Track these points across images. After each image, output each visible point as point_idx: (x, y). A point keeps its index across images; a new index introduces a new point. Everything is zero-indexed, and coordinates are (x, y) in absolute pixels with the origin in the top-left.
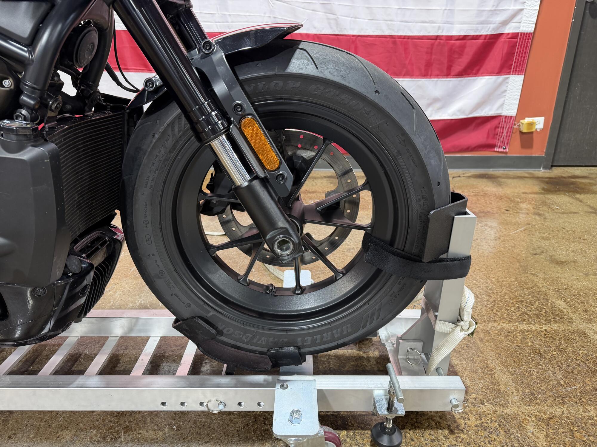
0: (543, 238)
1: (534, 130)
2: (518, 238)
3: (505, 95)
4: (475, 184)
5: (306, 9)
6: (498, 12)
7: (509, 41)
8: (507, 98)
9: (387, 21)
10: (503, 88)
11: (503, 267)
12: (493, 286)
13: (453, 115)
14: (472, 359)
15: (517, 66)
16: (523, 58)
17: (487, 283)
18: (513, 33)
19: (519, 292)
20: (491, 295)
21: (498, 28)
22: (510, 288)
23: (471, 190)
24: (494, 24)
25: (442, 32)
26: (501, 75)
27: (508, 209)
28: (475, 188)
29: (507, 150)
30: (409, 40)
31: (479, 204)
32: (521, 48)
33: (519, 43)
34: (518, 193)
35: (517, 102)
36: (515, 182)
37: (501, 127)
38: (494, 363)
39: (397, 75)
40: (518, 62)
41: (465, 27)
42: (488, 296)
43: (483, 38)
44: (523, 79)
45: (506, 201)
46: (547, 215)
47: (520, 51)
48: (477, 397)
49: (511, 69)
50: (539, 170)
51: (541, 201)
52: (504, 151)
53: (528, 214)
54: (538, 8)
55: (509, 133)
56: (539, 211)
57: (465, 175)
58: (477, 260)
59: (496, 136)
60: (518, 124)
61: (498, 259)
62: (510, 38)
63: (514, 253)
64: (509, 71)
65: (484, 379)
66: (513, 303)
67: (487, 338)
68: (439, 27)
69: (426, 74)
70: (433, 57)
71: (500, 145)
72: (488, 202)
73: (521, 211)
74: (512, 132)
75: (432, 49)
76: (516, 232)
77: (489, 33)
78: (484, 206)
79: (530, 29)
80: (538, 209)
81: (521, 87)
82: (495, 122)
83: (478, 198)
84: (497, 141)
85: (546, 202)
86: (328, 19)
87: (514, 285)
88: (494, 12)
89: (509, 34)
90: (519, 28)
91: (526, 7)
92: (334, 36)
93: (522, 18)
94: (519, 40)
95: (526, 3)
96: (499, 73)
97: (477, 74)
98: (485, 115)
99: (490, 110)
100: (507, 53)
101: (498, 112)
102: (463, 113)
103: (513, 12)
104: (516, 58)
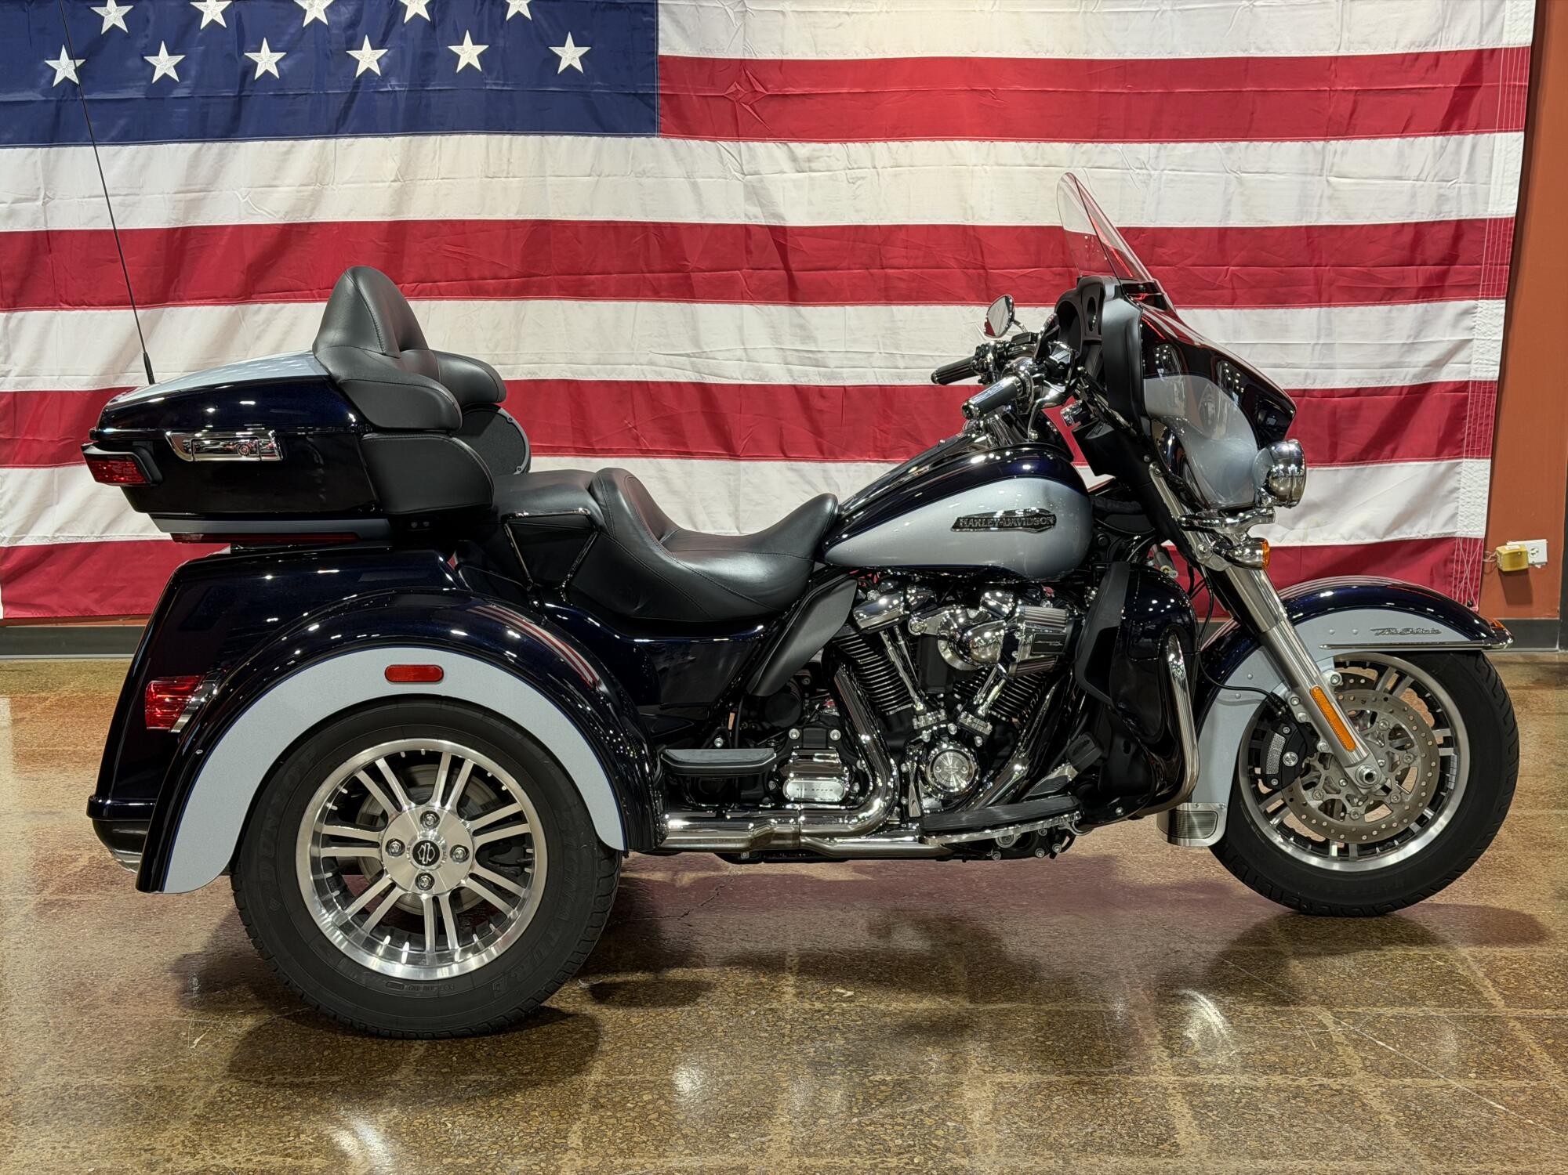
1: (1525, 567)
3: (1457, 498)
6: (1421, 347)
7: (1451, 397)
8: (1461, 502)
10: (1451, 484)
13: (1349, 539)
15: (1473, 444)
16: (1483, 428)
18: (1455, 382)
21: (1425, 374)
24: (1414, 367)
26: (1443, 460)
29: (1476, 608)
32: (1476, 408)
33: (1472, 400)
35: (1485, 511)
37: (1457, 561)
40: (1474, 435)
41: (1358, 373)
43: (1393, 391)
44: (1489, 466)
47: (1476, 415)
49: (1461, 447)
50: (1550, 648)
54: (1501, 338)
55: (1476, 573)
59: (1450, 579)
60: (1493, 555)
62: (1451, 391)
64: (1458, 451)
68: (1307, 375)
74: (1484, 572)
77: (1407, 383)
79: (1492, 373)
81: (1488, 482)
82: (1443, 550)
84: (1452, 589)
88: (1411, 347)
89: (1448, 383)
90: (1469, 373)
91: (1477, 337)
93: (1470, 355)
94: (1470, 394)
95: (1476, 331)
96: (1438, 455)
97: (1393, 457)
98: (1420, 536)
99: (1429, 526)
100: (1449, 418)
101: (1447, 530)
102: (1372, 532)
103: (1450, 346)
104: (1469, 428)
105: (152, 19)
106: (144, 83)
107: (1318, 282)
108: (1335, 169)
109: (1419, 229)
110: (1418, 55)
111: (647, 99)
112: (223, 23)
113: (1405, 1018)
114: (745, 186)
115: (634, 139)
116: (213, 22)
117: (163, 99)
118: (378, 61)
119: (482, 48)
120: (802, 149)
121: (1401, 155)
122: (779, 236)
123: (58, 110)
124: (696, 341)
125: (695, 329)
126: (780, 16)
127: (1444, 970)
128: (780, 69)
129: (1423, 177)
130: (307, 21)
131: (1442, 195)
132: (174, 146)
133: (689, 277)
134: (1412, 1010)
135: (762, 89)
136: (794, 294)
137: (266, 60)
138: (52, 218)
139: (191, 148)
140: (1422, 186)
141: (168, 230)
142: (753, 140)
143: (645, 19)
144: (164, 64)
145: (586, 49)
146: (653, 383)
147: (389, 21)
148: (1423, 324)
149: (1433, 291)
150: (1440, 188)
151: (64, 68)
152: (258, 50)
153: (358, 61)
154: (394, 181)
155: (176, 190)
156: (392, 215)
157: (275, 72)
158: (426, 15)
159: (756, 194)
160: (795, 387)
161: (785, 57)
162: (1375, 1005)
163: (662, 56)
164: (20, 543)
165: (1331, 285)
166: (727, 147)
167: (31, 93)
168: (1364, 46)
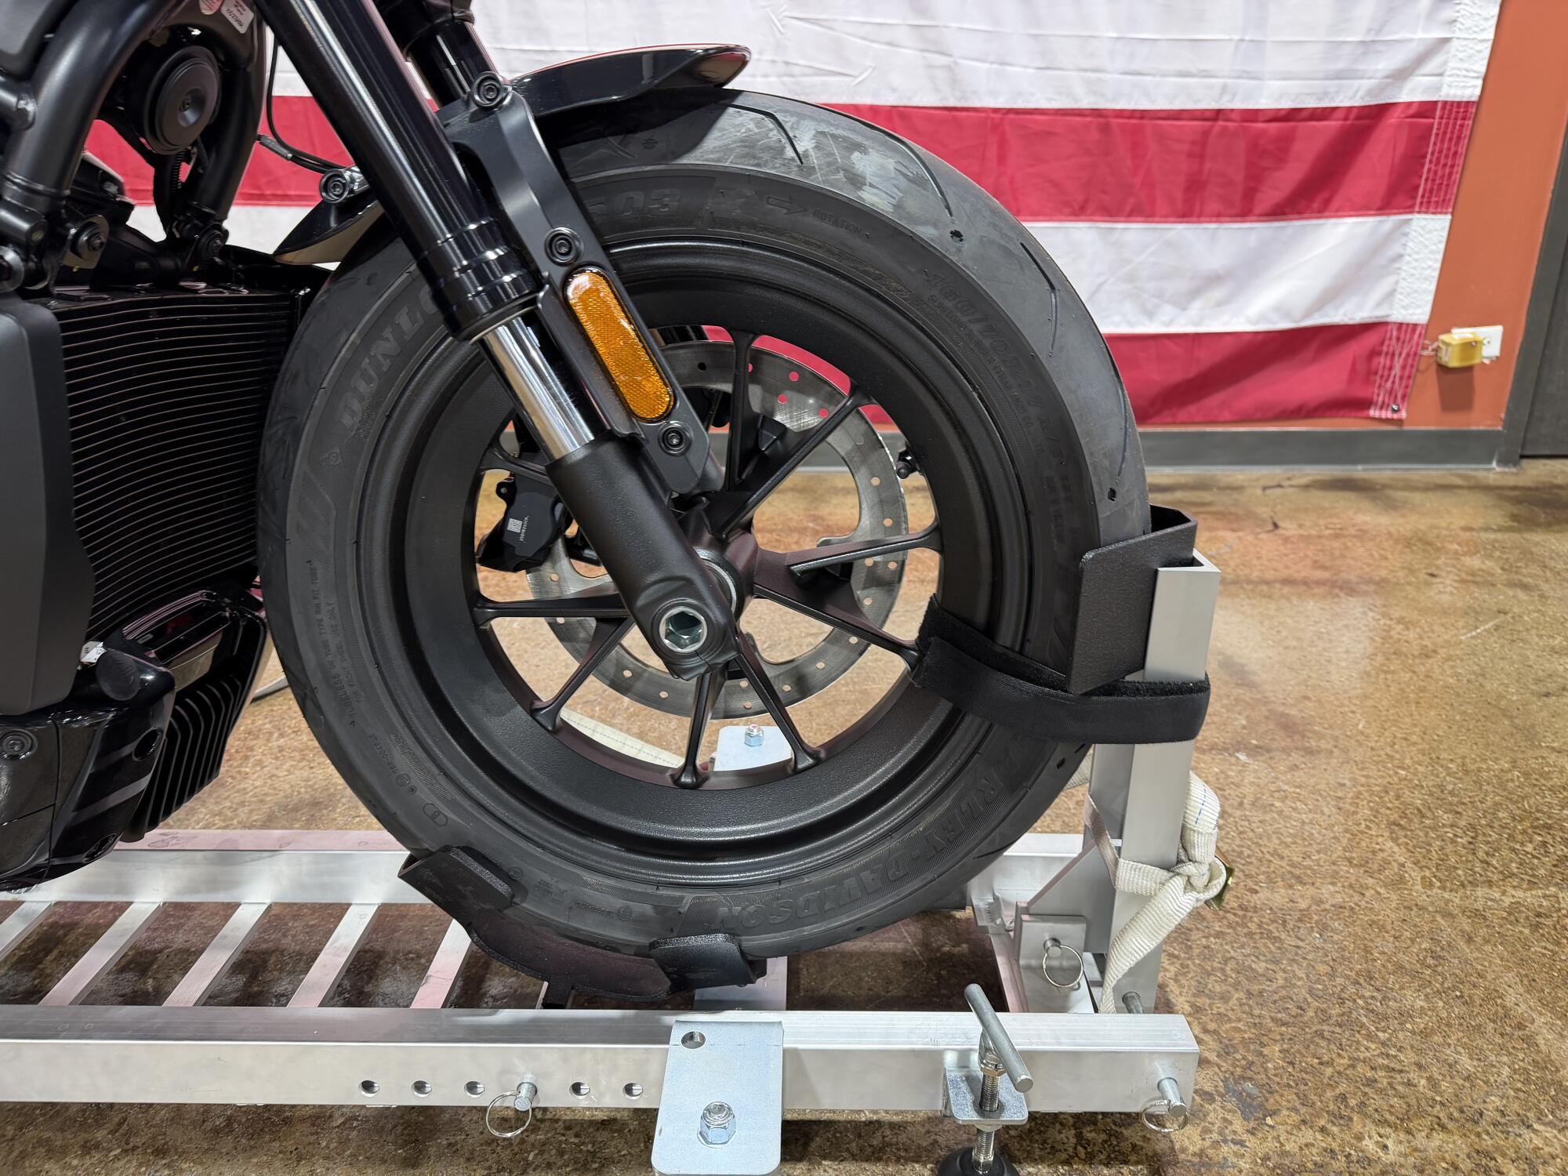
0: (1553, 650)
1: (1476, 361)
2: (1487, 650)
3: (1399, 269)
4: (1327, 505)
5: (872, 41)
6: (1380, 48)
7: (1411, 125)
8: (1403, 274)
9: (1086, 70)
10: (1396, 249)
11: (1469, 730)
12: (1455, 784)
13: (1257, 323)
14: (1458, 993)
15: (1431, 191)
16: (1447, 170)
17: (1437, 776)
18: (1421, 103)
19: (1533, 800)
20: (1459, 810)
21: (1382, 88)
22: (1505, 790)
23: (1322, 522)
24: (1370, 78)
25: (1231, 101)
26: (1389, 214)
27: (1436, 572)
28: (1331, 516)
29: (1403, 414)
30: (1145, 122)
31: (1354, 559)
32: (1443, 141)
33: (1438, 129)
34: (1447, 529)
35: (1433, 287)
36: (1432, 500)
37: (1387, 354)
38: (1523, 1007)
39: (1111, 215)
40: (1434, 180)
41: (1293, 86)
42: (1451, 811)
43: (1338, 114)
44: (1447, 224)
45: (1424, 551)
46: (1545, 587)
47: (1440, 152)
48: (1504, 1106)
49: (1415, 198)
50: (1488, 466)
51: (1518, 551)
52: (1395, 416)
53: (1493, 585)
54: (1490, 35)
55: (1408, 368)
56: (1520, 577)
57: (1295, 482)
58: (1392, 711)
59: (1372, 378)
60: (1435, 346)
61: (1448, 708)
62: (1413, 116)
63: (1488, 692)
64: (1409, 203)
65: (1510, 1054)
66: (1524, 832)
67: (1483, 932)
68: (1224, 88)
69: (1189, 210)
70: (1208, 166)
71: (1383, 402)
72: (1376, 555)
73: (1470, 578)
74: (1418, 370)
75: (1203, 145)
76: (1474, 633)
77: (1357, 102)
78: (1369, 565)
79: (1470, 90)
80: (1516, 573)
81: (1442, 246)
82: (1370, 340)
83: (1345, 544)
84: (1376, 391)
85: (1531, 553)
86: (930, 66)
87: (1512, 780)
88: (1370, 47)
89: (1410, 104)
90: (1439, 88)
91: (1456, 35)
92: (945, 113)
93: (1445, 63)
94: (1436, 121)
95: (1458, 25)
96: (1385, 207)
97: (1324, 210)
98: (1346, 320)
99: (1359, 307)
100: (1405, 157)
101: (1381, 313)
102: (1287, 315)
103: (1421, 48)
104: (1429, 170)
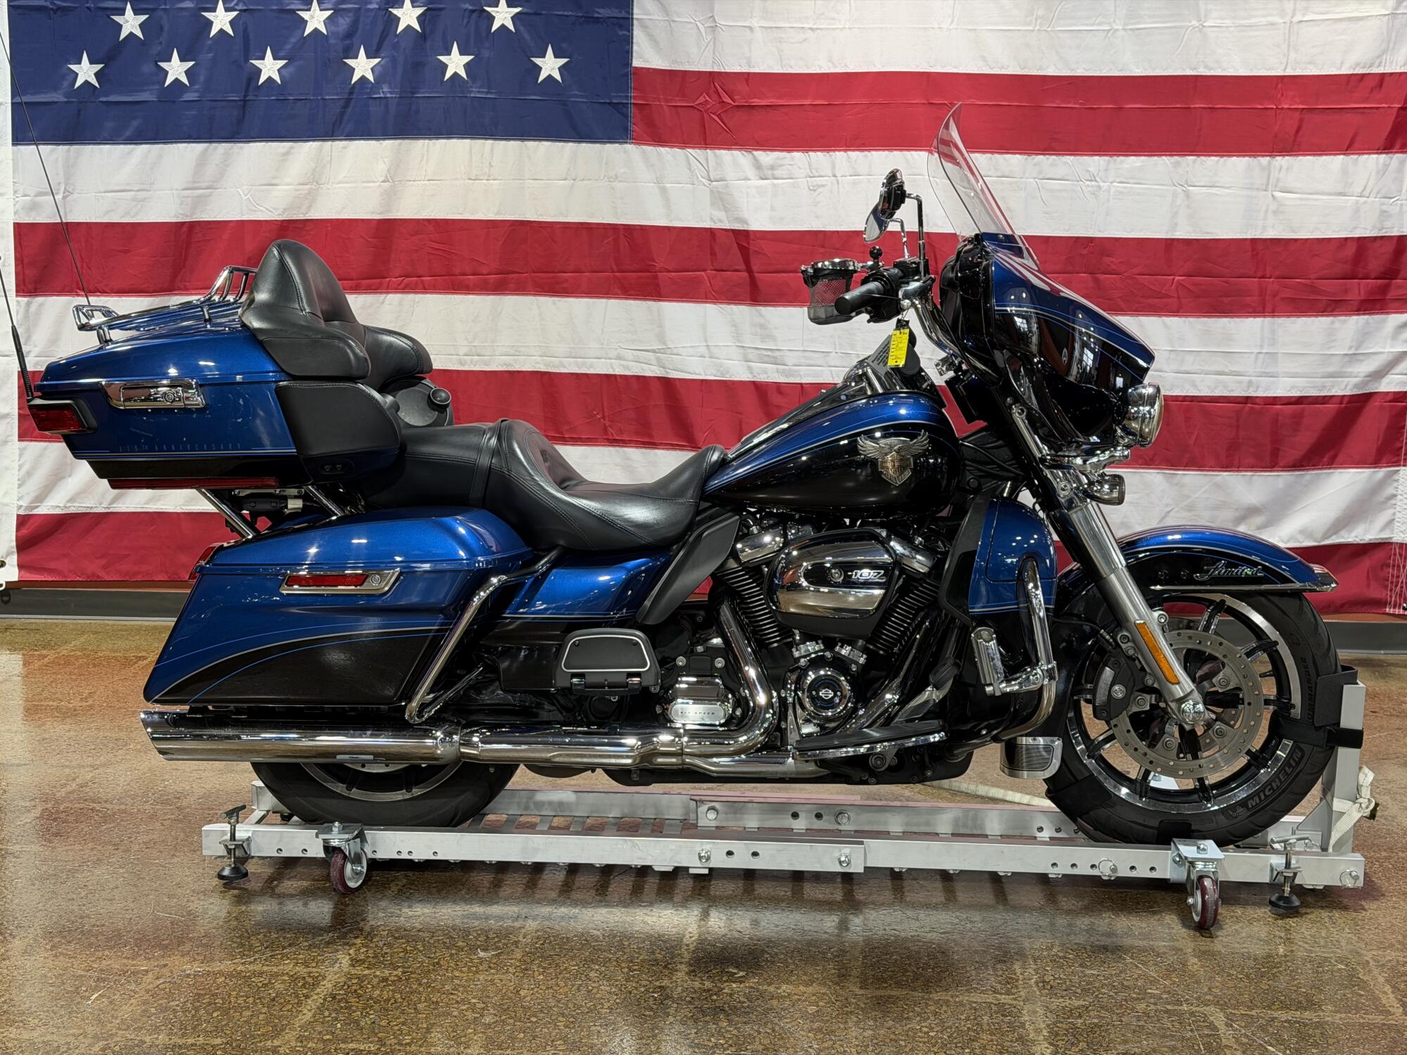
3: (1394, 504)
6: (1361, 358)
7: (1390, 406)
8: (1398, 509)
10: (1390, 491)
13: (1288, 541)
18: (1395, 393)
21: (1364, 383)
24: (1355, 377)
25: (1256, 390)
26: (1380, 467)
30: (1194, 404)
37: (1394, 566)
39: (1173, 465)
41: (1300, 382)
43: (1334, 400)
49: (1399, 455)
59: (1384, 583)
62: (1391, 401)
64: (1396, 459)
68: (1250, 383)
69: (1229, 464)
70: (1242, 433)
71: (1395, 602)
75: (1238, 420)
77: (1348, 393)
82: (1379, 555)
84: (1389, 593)
88: (1353, 357)
89: (1386, 393)
96: (1376, 462)
97: (1331, 463)
98: (1358, 541)
99: (1366, 532)
100: (1388, 428)
101: (1384, 535)
102: (1310, 536)
103: (1390, 357)
105: (166, 28)
106: (157, 87)
107: (1262, 293)
108: (1280, 184)
109: (1363, 245)
110: (1363, 76)
111: (620, 108)
112: (231, 32)
113: (1299, 1022)
114: (711, 191)
115: (608, 145)
116: (221, 31)
117: (174, 102)
118: (372, 69)
119: (468, 58)
120: (766, 157)
121: (1344, 171)
122: (743, 240)
123: (79, 111)
124: (661, 338)
125: (660, 326)
126: (748, 31)
127: (1344, 973)
128: (747, 80)
129: (1367, 193)
130: (308, 31)
131: (1386, 212)
132: (182, 146)
133: (656, 277)
134: (1307, 1014)
135: (729, 101)
136: (755, 295)
137: (269, 67)
138: (71, 211)
139: (198, 148)
140: (1365, 202)
141: (176, 223)
142: (720, 149)
143: (621, 33)
144: (176, 69)
145: (565, 60)
146: (621, 376)
147: (383, 32)
148: (1363, 336)
149: (1374, 304)
150: (1384, 204)
151: (86, 71)
152: (263, 58)
153: (354, 69)
154: (384, 181)
155: (184, 186)
156: (381, 213)
157: (277, 78)
158: (417, 27)
159: (721, 199)
160: (754, 382)
161: (752, 70)
162: (1270, 1008)
163: (636, 68)
164: (36, 512)
165: (1274, 296)
166: (695, 154)
167: (54, 94)
168: (1310, 66)
